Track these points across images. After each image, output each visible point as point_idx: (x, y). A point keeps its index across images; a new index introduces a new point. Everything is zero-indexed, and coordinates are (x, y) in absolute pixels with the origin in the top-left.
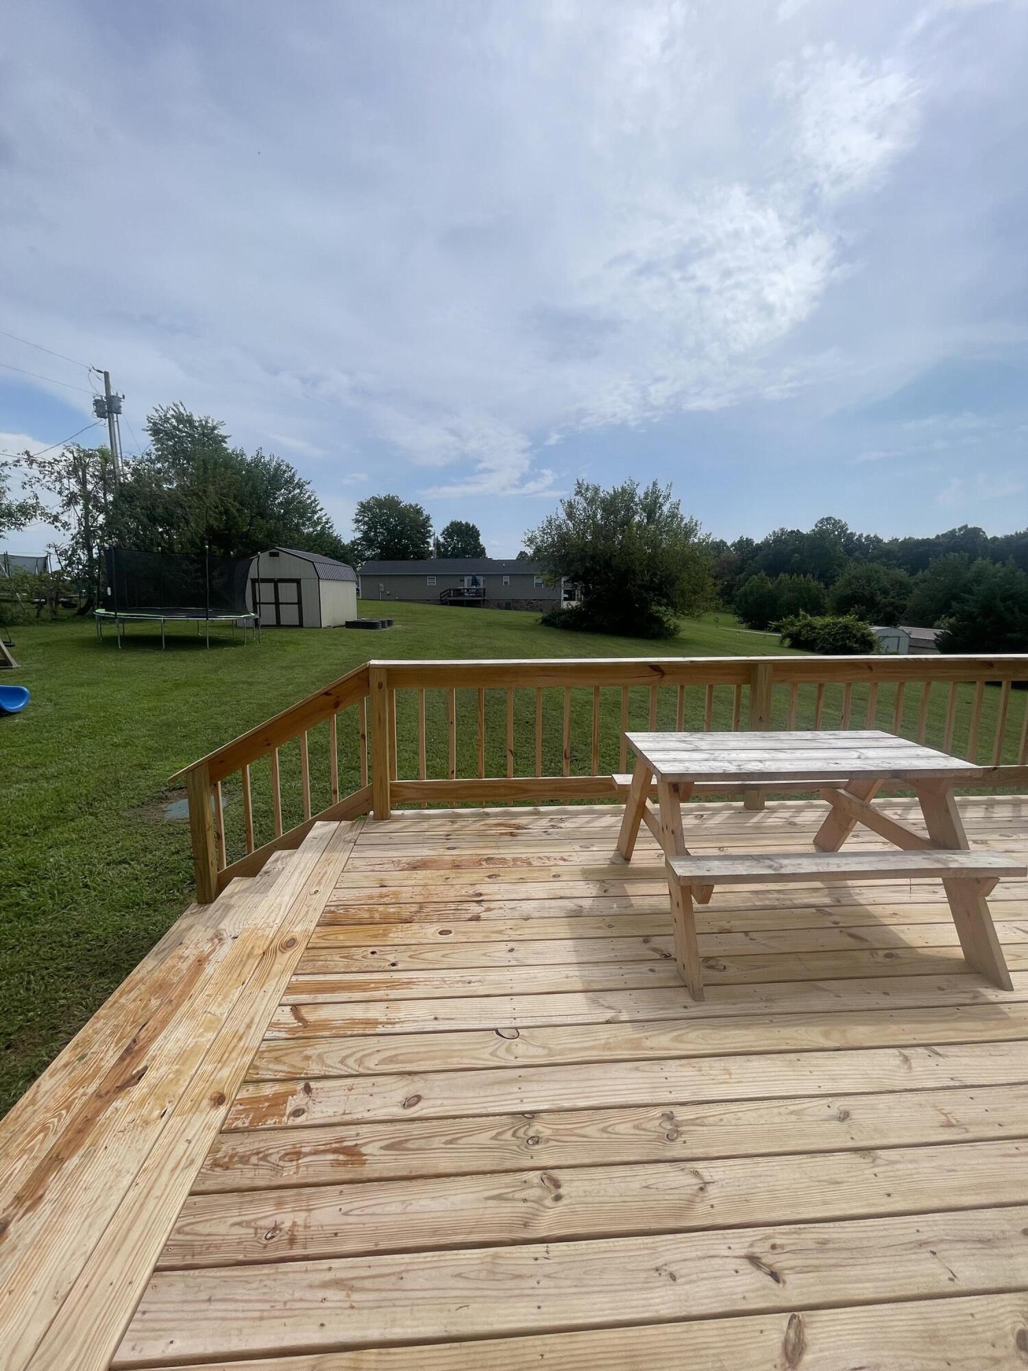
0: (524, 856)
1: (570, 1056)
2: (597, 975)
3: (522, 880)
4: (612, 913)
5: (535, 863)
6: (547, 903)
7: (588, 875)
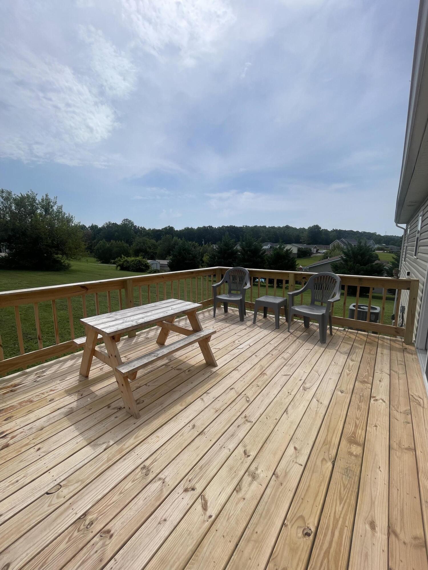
0: (26, 399)
1: (92, 477)
2: (92, 434)
3: (30, 412)
4: (89, 403)
5: (35, 399)
6: (51, 416)
7: (69, 392)
